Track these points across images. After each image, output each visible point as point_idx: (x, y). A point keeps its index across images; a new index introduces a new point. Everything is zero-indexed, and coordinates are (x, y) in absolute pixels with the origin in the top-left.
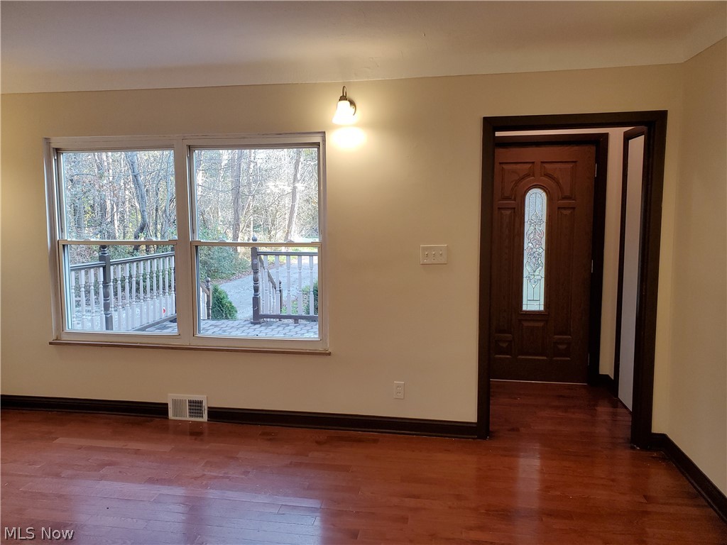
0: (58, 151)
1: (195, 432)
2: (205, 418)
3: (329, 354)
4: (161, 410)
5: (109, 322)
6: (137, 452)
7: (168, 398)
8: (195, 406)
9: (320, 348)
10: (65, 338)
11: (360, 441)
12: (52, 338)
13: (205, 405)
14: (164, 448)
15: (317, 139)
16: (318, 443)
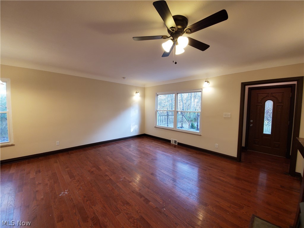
0: (158, 95)
1: (175, 146)
2: (177, 144)
3: (201, 135)
4: (169, 141)
5: (168, 126)
6: (163, 147)
7: (171, 139)
8: (175, 142)
9: (199, 134)
10: (157, 126)
11: (206, 155)
12: (155, 126)
13: (177, 142)
14: (168, 147)
15: (201, 90)
16: (196, 153)
